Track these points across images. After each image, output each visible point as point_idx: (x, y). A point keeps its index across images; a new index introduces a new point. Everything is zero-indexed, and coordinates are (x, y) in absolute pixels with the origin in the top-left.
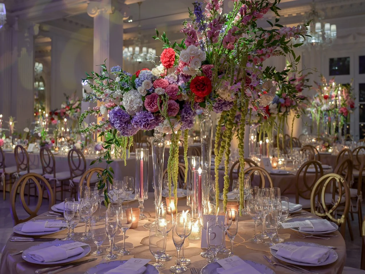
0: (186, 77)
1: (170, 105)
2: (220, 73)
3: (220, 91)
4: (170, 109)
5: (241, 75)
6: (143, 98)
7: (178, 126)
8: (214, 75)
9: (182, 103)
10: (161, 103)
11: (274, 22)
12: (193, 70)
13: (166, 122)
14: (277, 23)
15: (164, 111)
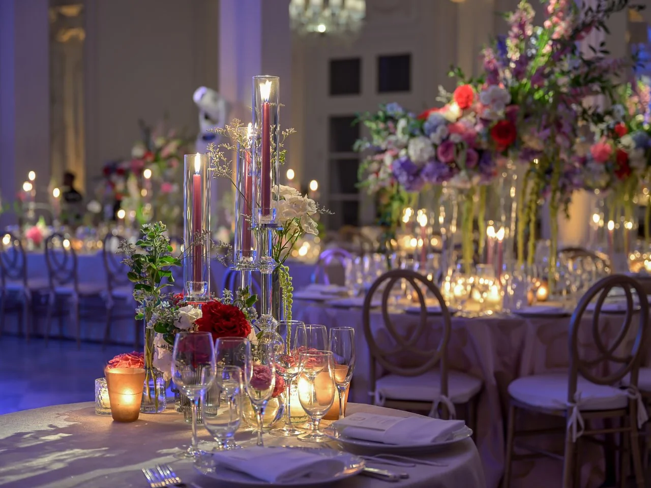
0: (485, 121)
1: (468, 155)
2: (527, 116)
3: (526, 137)
4: (468, 160)
5: (552, 119)
6: (435, 146)
7: (476, 179)
8: (519, 119)
9: (481, 152)
10: (458, 152)
11: (598, 48)
12: (494, 114)
13: (463, 173)
14: (604, 48)
15: (461, 160)
